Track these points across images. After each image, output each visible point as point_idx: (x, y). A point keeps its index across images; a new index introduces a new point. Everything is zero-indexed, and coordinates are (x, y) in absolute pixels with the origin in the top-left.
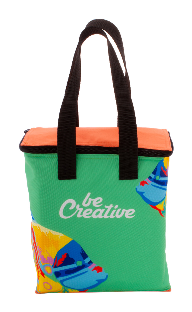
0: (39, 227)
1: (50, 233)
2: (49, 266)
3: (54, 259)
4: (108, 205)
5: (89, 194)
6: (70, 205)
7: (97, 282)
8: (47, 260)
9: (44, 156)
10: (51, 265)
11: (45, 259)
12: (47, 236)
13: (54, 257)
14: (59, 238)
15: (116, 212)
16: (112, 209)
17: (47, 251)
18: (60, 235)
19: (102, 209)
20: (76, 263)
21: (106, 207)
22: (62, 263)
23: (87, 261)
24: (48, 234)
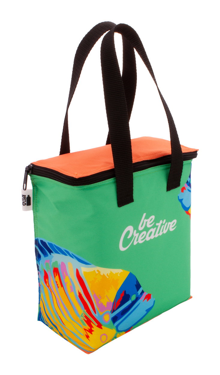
0: (98, 271)
1: (111, 273)
2: (107, 314)
3: (113, 303)
4: (159, 222)
5: (145, 214)
6: (128, 232)
7: (146, 312)
8: (106, 306)
9: (102, 184)
10: (110, 311)
11: (105, 306)
12: (108, 277)
13: (112, 300)
14: (119, 275)
15: (164, 226)
16: (162, 224)
17: (107, 296)
18: (119, 271)
19: (154, 228)
20: (131, 299)
21: (157, 224)
22: (120, 303)
23: (140, 292)
24: (109, 275)
